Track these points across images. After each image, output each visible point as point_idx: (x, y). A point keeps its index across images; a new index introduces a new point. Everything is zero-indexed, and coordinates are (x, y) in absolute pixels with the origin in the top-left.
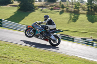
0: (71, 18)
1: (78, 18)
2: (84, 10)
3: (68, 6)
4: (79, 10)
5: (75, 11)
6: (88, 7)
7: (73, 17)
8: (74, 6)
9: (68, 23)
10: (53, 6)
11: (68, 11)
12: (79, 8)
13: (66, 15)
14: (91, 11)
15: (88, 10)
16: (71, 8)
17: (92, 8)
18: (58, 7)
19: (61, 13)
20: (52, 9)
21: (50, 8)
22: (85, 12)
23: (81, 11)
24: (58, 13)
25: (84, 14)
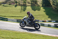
0: (22, 9)
1: (26, 9)
2: (29, 3)
3: (20, 2)
4: (26, 4)
5: (24, 4)
6: (31, 2)
7: (23, 8)
8: (23, 1)
9: (21, 12)
10: (10, 2)
11: (19, 5)
12: (26, 2)
13: (19, 7)
14: (33, 4)
15: (31, 3)
16: (21, 3)
17: (33, 2)
18: (14, 3)
19: (16, 6)
20: (10, 4)
21: (9, 3)
22: (30, 5)
23: (27, 4)
24: (14, 6)
25: (29, 6)
